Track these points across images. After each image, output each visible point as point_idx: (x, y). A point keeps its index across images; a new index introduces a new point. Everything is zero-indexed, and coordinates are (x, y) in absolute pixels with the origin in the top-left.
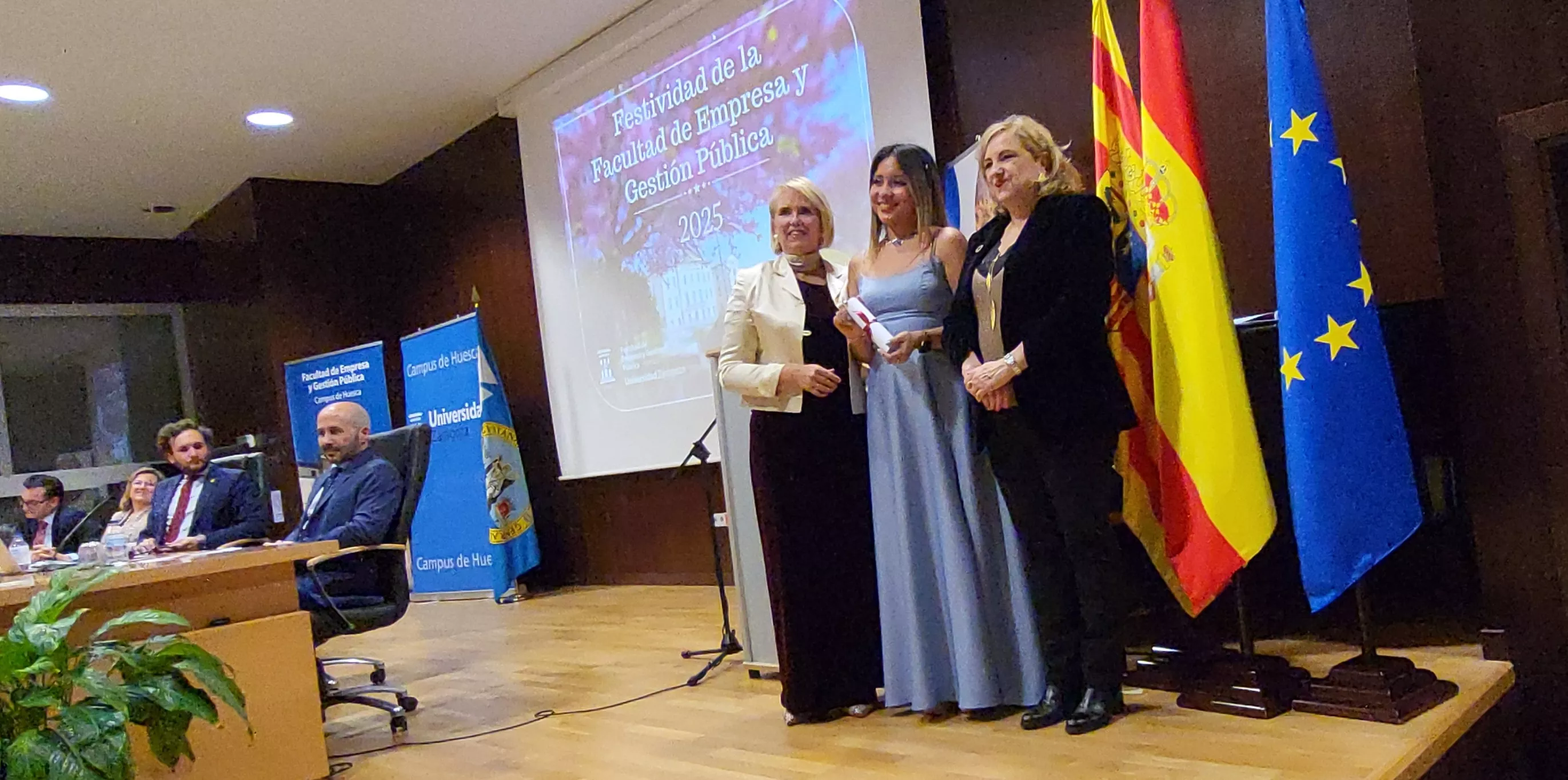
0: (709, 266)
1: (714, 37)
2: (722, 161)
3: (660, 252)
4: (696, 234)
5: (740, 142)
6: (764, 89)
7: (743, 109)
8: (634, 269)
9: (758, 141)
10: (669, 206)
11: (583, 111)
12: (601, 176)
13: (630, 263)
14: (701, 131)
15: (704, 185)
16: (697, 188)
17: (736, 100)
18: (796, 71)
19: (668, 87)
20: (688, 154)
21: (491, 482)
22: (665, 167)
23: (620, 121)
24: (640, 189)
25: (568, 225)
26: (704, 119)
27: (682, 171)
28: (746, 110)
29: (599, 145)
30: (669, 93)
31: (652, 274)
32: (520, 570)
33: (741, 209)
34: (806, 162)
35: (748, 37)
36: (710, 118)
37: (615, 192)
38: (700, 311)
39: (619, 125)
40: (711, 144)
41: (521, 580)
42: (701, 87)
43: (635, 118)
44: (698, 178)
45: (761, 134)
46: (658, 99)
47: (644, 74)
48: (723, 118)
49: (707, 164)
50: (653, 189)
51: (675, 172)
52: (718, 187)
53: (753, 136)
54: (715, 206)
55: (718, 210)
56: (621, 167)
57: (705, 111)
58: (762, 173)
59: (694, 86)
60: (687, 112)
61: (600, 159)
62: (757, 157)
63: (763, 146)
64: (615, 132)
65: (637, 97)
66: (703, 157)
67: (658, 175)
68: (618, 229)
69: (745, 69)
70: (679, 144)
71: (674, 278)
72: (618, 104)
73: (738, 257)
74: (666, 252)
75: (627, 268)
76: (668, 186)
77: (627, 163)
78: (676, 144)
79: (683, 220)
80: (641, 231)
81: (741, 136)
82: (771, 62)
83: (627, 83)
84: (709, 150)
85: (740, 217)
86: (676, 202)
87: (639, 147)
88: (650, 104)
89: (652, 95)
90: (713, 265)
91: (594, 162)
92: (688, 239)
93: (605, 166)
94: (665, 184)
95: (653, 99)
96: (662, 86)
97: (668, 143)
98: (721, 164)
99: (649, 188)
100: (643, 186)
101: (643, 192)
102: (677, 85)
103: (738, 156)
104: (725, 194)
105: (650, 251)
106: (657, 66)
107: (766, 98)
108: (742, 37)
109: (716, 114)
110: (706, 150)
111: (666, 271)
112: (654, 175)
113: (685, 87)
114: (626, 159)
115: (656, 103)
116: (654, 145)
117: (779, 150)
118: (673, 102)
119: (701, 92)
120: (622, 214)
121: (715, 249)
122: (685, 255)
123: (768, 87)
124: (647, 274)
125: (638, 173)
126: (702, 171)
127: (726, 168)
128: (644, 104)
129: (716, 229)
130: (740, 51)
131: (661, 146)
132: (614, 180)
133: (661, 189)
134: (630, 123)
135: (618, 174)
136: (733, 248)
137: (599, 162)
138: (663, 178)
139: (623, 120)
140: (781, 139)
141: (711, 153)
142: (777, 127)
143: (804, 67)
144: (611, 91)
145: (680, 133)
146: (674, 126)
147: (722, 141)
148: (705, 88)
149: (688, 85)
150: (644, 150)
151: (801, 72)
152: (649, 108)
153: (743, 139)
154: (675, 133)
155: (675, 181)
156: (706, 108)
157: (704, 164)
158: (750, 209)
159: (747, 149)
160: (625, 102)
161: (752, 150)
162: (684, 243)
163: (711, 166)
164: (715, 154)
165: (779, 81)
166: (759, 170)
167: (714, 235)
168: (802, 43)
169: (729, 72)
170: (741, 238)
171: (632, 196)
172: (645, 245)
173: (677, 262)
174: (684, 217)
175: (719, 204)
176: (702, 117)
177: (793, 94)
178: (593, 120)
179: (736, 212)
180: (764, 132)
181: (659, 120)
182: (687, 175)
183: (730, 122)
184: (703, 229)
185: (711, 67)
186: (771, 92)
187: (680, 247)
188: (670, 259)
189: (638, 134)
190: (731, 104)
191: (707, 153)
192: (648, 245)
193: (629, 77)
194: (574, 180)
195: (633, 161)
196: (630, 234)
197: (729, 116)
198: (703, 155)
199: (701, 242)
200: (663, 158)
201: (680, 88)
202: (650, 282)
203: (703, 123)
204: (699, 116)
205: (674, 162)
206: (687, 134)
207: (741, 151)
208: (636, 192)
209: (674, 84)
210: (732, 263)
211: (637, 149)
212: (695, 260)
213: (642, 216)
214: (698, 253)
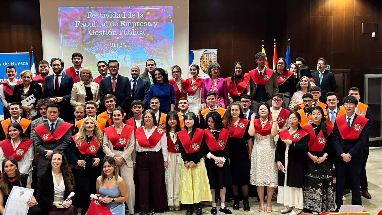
1: (130, 8)
2: (128, 34)
3: (101, 49)
4: (116, 48)
6: (144, 23)
7: (137, 25)
9: (140, 33)
10: (106, 39)
11: (74, 8)
12: (79, 26)
13: (88, 49)
14: (121, 26)
15: (121, 38)
16: (118, 38)
17: (135, 23)
18: (155, 23)
19: (111, 13)
20: (116, 29)
22: (107, 30)
25: (61, 35)
26: (123, 24)
28: (138, 26)
29: (80, 18)
30: (111, 14)
31: (97, 53)
34: (155, 41)
35: (140, 11)
36: (125, 24)
37: (84, 31)
39: (89, 16)
40: (125, 29)
43: (96, 16)
44: (118, 35)
45: (142, 32)
46: (106, 14)
47: (102, 7)
48: (130, 25)
49: (123, 33)
50: (101, 34)
52: (126, 39)
54: (124, 43)
55: (124, 44)
56: (88, 26)
59: (120, 16)
61: (80, 22)
62: (139, 36)
63: (142, 34)
64: (87, 17)
67: (103, 31)
68: (84, 40)
69: (139, 17)
70: (113, 27)
71: (106, 56)
72: (90, 11)
74: (104, 50)
75: (86, 50)
77: (91, 25)
78: (111, 26)
80: (94, 43)
82: (147, 19)
83: (94, 7)
85: (133, 47)
86: (109, 39)
87: (97, 23)
88: (103, 15)
90: (121, 55)
91: (76, 22)
92: (113, 48)
93: (81, 24)
94: (106, 34)
95: (105, 14)
96: (109, 12)
97: (109, 25)
99: (99, 33)
100: (97, 32)
101: (97, 34)
102: (115, 13)
103: (134, 34)
104: (128, 42)
105: (97, 48)
106: (107, 7)
107: (144, 25)
108: (139, 10)
109: (128, 24)
111: (103, 54)
115: (105, 15)
116: (103, 25)
117: (147, 37)
118: (112, 17)
120: (86, 37)
121: (122, 52)
122: (111, 51)
123: (145, 23)
124: (95, 53)
125: (95, 29)
126: (120, 34)
127: (129, 36)
128: (101, 14)
129: (124, 48)
130: (138, 13)
131: (106, 25)
132: (84, 28)
133: (104, 35)
134: (94, 16)
136: (129, 53)
137: (79, 22)
138: (105, 32)
139: (91, 15)
140: (148, 35)
141: (124, 32)
142: (147, 32)
143: (157, 22)
144: (88, 7)
145: (114, 24)
146: (112, 22)
147: (129, 30)
148: (124, 17)
150: (99, 24)
151: (156, 23)
153: (136, 31)
154: (112, 24)
155: (110, 34)
156: (124, 21)
158: (136, 46)
159: (137, 34)
160: (93, 11)
162: (111, 49)
164: (126, 32)
165: (149, 23)
166: (140, 39)
167: (122, 49)
168: (157, 18)
169: (133, 16)
170: (132, 52)
171: (92, 34)
172: (95, 46)
174: (112, 43)
175: (125, 43)
176: (122, 23)
177: (153, 27)
178: (78, 12)
179: (131, 46)
180: (143, 32)
181: (106, 19)
182: (115, 34)
183: (132, 27)
184: (119, 47)
185: (127, 13)
186: (147, 24)
187: (110, 49)
188: (105, 51)
189: (97, 20)
190: (133, 23)
191: (123, 31)
192: (97, 46)
193: (96, 6)
194: (66, 24)
195: (94, 25)
196: (89, 43)
197: (132, 25)
198: (121, 31)
199: (118, 50)
200: (106, 28)
201: (115, 15)
202: (96, 55)
203: (122, 24)
204: (121, 22)
205: (111, 30)
206: (116, 25)
207: (135, 33)
208: (94, 33)
209: (113, 13)
210: (128, 56)
211: (96, 24)
212: (114, 53)
213: (95, 39)
214: (116, 52)
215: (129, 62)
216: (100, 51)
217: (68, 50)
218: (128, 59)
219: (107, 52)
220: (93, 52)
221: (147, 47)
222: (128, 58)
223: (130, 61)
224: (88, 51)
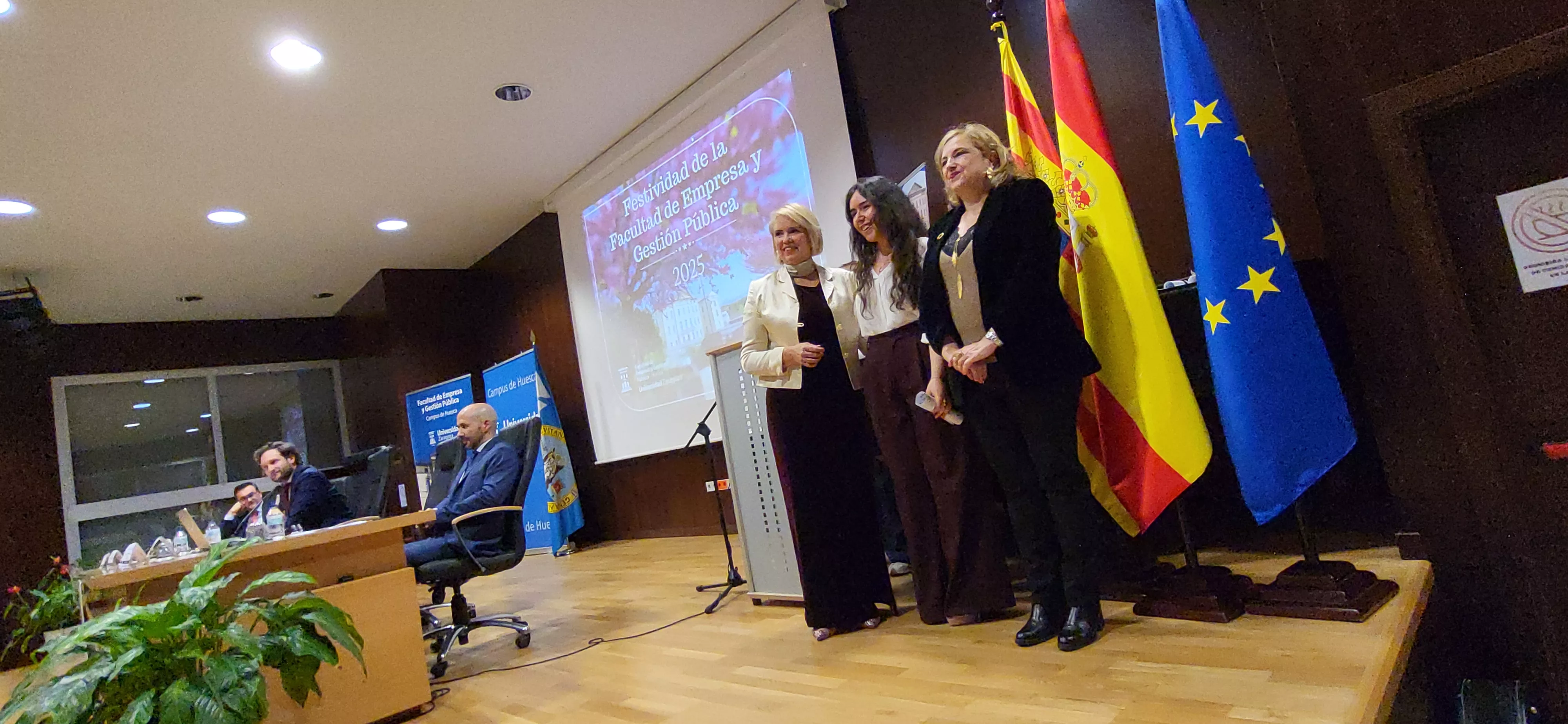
0: (696, 301)
1: (693, 140)
2: (702, 224)
3: (660, 295)
4: (685, 279)
5: (714, 211)
6: (730, 171)
7: (715, 187)
8: (642, 308)
9: (726, 209)
10: (665, 261)
11: (602, 203)
12: (616, 245)
13: (639, 304)
14: (686, 206)
15: (690, 244)
16: (685, 247)
17: (710, 181)
18: (753, 155)
19: (661, 178)
20: (677, 223)
21: (548, 468)
22: (661, 234)
23: (629, 206)
24: (644, 252)
25: (595, 282)
26: (688, 197)
27: (673, 236)
28: (718, 188)
29: (614, 223)
30: (662, 182)
31: (655, 310)
32: (570, 532)
33: (718, 257)
35: (716, 138)
36: (691, 196)
37: (626, 256)
38: (691, 334)
39: (628, 208)
40: (693, 215)
41: (572, 538)
42: (685, 176)
43: (639, 202)
44: (685, 240)
45: (729, 203)
46: (654, 187)
47: (644, 171)
48: (702, 194)
49: (691, 229)
50: (653, 250)
51: (668, 237)
52: (701, 244)
53: (723, 206)
54: (699, 257)
55: (700, 261)
56: (630, 238)
57: (688, 192)
58: (732, 230)
59: (679, 175)
60: (674, 194)
61: (616, 233)
62: (727, 220)
64: (625, 214)
65: (639, 188)
66: (688, 223)
67: (657, 240)
68: (629, 282)
69: (716, 158)
70: (671, 217)
71: (671, 312)
72: (627, 194)
73: (717, 293)
74: (665, 294)
75: (637, 308)
76: (664, 247)
77: (634, 234)
78: (668, 217)
79: (676, 270)
80: (646, 281)
81: (715, 206)
82: (734, 153)
83: (632, 179)
84: (693, 219)
85: (718, 264)
86: (670, 258)
87: (642, 222)
88: (649, 192)
89: (650, 186)
90: (699, 300)
91: (611, 236)
92: (680, 283)
93: (619, 238)
94: (662, 246)
95: (651, 188)
96: (657, 177)
97: (663, 217)
98: (701, 228)
99: (650, 250)
100: (646, 249)
101: (647, 253)
102: (667, 176)
103: (713, 220)
104: (705, 248)
105: (653, 295)
106: (653, 164)
107: (731, 177)
108: (713, 137)
109: (697, 192)
110: (689, 218)
111: (665, 308)
112: (654, 241)
113: (673, 177)
114: (634, 232)
115: (653, 190)
116: (653, 220)
117: (743, 213)
118: (665, 189)
119: (684, 179)
120: (633, 270)
121: (700, 288)
122: (679, 295)
123: (733, 169)
124: (652, 311)
125: (642, 241)
126: (688, 234)
127: (705, 230)
128: (645, 192)
129: (701, 274)
130: (711, 146)
131: (658, 220)
132: (625, 247)
133: (659, 250)
134: (635, 207)
135: (628, 243)
136: (713, 286)
137: (615, 236)
138: (660, 242)
139: (631, 206)
140: (744, 205)
142: (741, 196)
143: (759, 152)
144: (622, 186)
145: (672, 208)
146: (668, 204)
147: (701, 211)
148: (688, 176)
149: (675, 175)
150: (646, 223)
151: (756, 156)
152: (649, 194)
153: (716, 208)
154: (668, 209)
155: (669, 242)
156: (689, 189)
157: (689, 228)
158: (724, 256)
159: (720, 215)
160: (631, 192)
161: (724, 215)
162: (678, 286)
163: (694, 229)
164: (697, 221)
165: (741, 165)
166: (729, 228)
167: (699, 279)
168: (757, 136)
169: (704, 162)
170: (719, 279)
171: (639, 257)
172: (649, 291)
173: (674, 301)
174: (677, 268)
175: (701, 256)
176: (686, 196)
177: (751, 172)
178: (609, 207)
179: (714, 260)
180: (731, 201)
181: (656, 202)
182: (677, 238)
183: (707, 197)
184: (690, 275)
185: (691, 160)
186: (735, 173)
187: (674, 290)
188: (668, 299)
189: (641, 213)
190: (706, 184)
191: (691, 221)
192: (652, 290)
193: (633, 176)
194: (598, 251)
195: (638, 233)
196: (638, 284)
197: (706, 193)
198: (688, 222)
199: (690, 284)
200: (660, 228)
201: (669, 178)
203: (687, 200)
204: (684, 196)
205: (668, 229)
206: (676, 209)
207: (715, 217)
208: (641, 254)
209: (664, 176)
210: (713, 297)
211: (641, 224)
213: (646, 270)
214: (688, 293)
215: (718, 315)
218: (715, 305)
219: (672, 300)
221: (749, 250)
223: (719, 310)
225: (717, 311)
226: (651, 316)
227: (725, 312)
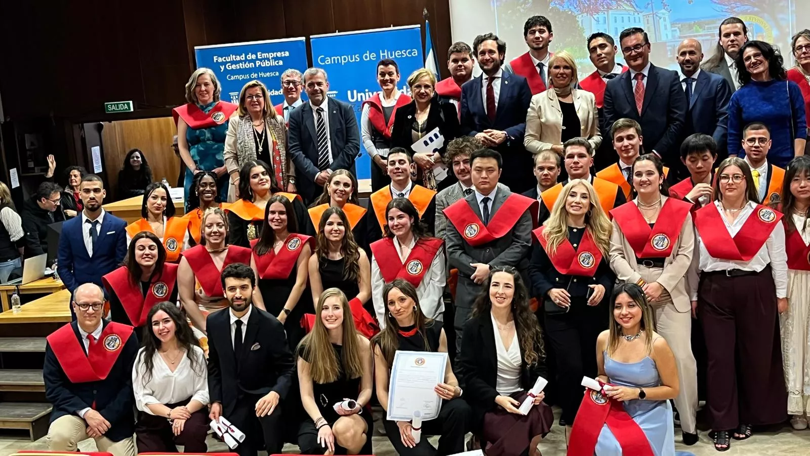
0: (640, 14)
13: (561, 5)
31: (583, 13)
71: (605, 18)
73: (669, 12)
74: (599, 2)
90: (645, 13)
111: (597, 12)
121: (648, 4)
122: (619, 5)
124: (576, 13)
136: (665, 5)
188: (603, 6)
202: (579, 18)
210: (663, 14)
212: (627, 8)
214: (631, 4)
215: (666, 29)
216: (589, 6)
217: (510, 12)
218: (665, 20)
219: (608, 8)
220: (573, 10)
222: (662, 19)
223: (669, 26)
224: (559, 10)
225: (665, 26)
226: (576, 16)
227: (676, 28)
